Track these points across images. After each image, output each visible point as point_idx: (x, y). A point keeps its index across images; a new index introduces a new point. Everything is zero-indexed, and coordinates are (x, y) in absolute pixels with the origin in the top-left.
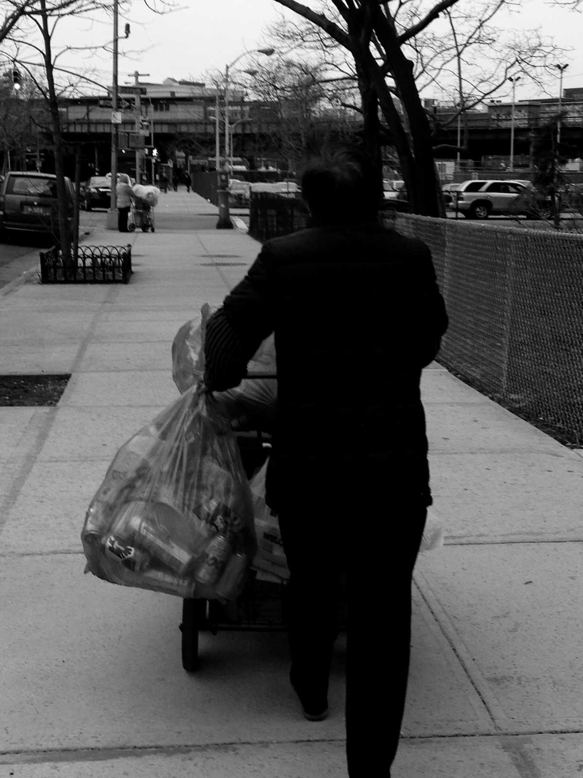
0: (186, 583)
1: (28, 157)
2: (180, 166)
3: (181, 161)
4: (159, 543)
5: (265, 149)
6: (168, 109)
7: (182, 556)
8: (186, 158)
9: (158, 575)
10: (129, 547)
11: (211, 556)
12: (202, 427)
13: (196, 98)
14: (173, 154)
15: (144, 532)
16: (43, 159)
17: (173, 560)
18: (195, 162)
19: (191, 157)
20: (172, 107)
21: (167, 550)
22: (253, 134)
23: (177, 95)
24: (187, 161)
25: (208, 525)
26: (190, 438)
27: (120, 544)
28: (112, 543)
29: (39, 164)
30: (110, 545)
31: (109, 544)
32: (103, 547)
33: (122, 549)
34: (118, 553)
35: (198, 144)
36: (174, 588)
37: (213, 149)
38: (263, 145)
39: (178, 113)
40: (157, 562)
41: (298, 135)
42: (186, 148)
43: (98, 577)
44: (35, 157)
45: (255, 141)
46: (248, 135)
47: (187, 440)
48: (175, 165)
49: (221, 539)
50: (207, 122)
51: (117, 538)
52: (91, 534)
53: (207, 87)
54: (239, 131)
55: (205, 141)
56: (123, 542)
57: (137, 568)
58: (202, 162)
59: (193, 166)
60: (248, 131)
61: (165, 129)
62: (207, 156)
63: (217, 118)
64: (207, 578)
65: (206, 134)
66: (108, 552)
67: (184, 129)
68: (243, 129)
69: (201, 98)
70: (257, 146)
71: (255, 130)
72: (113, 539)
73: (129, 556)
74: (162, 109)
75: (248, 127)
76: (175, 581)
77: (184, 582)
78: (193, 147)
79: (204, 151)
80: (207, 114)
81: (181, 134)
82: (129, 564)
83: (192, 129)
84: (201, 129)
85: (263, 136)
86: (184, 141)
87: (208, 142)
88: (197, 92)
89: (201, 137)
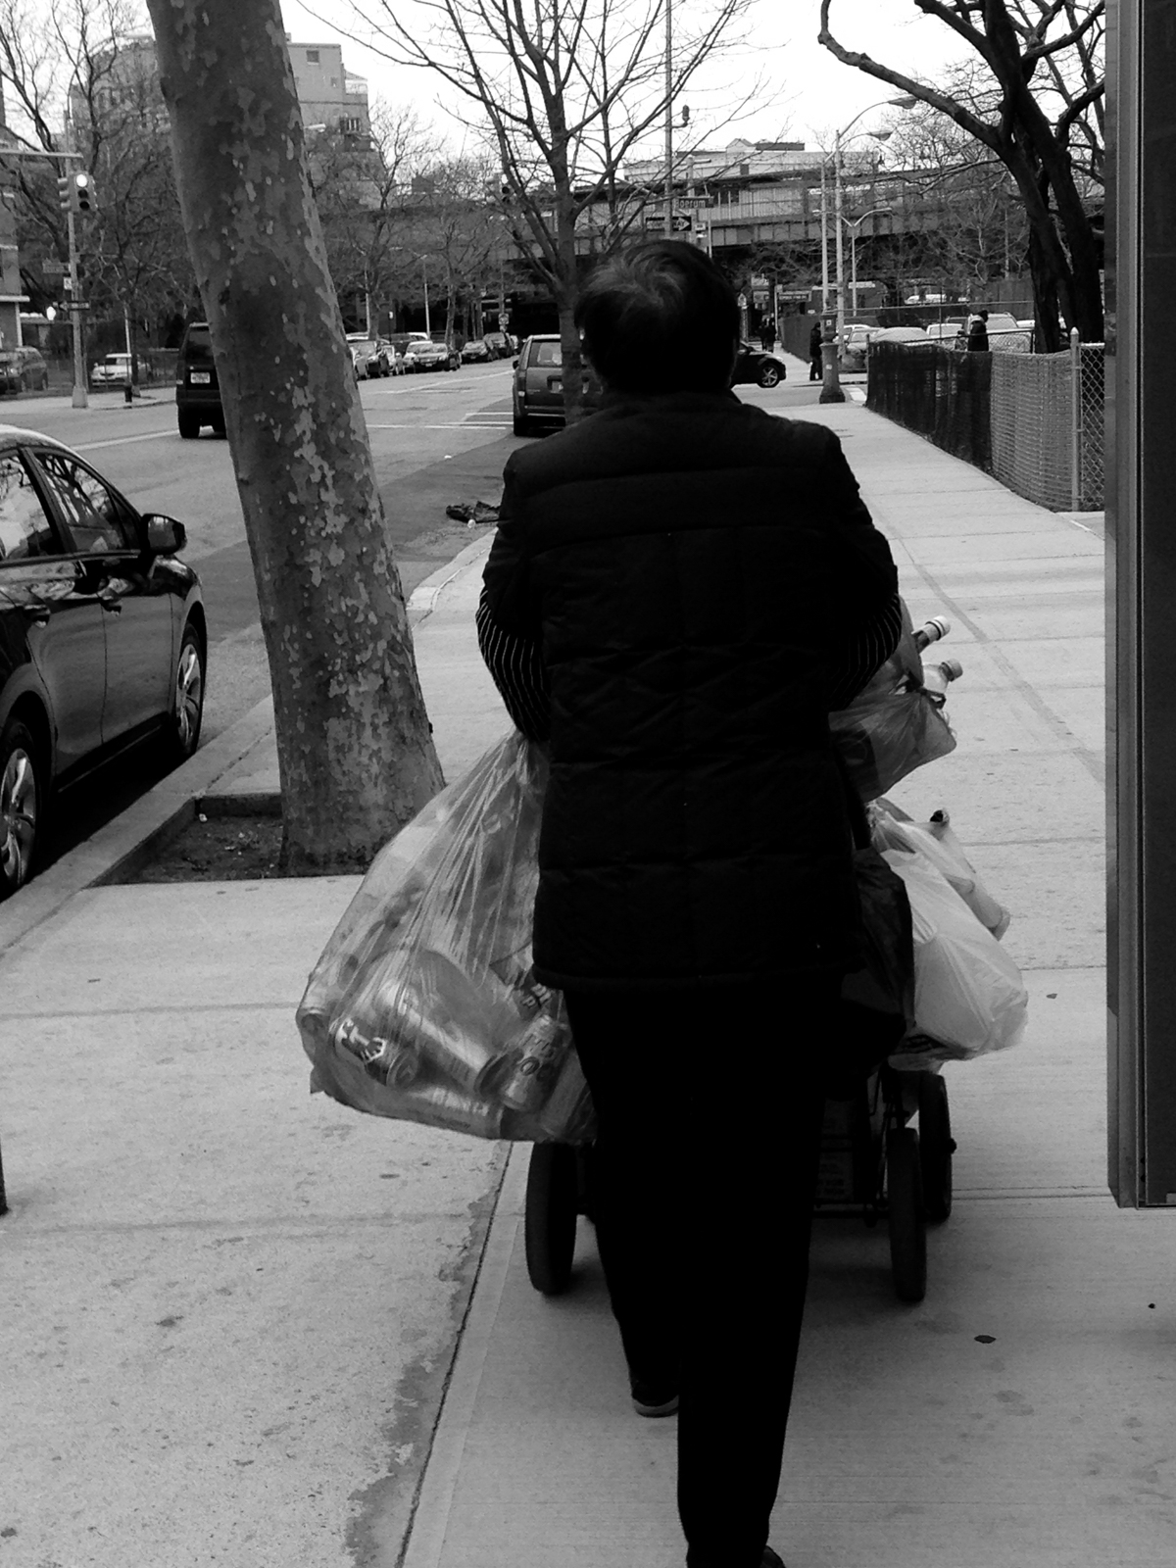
0: (485, 1110)
1: (485, 307)
2: (760, 305)
3: (761, 297)
4: (431, 1029)
5: (917, 261)
6: (736, 200)
7: (473, 1056)
8: (771, 289)
9: (437, 1094)
10: (377, 1039)
11: (528, 1055)
12: (520, 807)
13: (788, 175)
14: (746, 283)
15: (402, 1008)
16: (510, 310)
17: (456, 1062)
18: (787, 296)
19: (779, 288)
20: (744, 196)
21: (444, 1047)
22: (893, 235)
23: (752, 172)
24: (772, 297)
25: (520, 993)
26: (493, 824)
27: (360, 1033)
28: (349, 1031)
29: (504, 320)
30: (345, 1036)
31: (341, 1034)
32: (332, 1038)
33: (366, 1042)
34: (357, 1050)
35: (791, 262)
36: (464, 1119)
37: (819, 270)
38: (912, 257)
39: (756, 205)
40: (430, 1067)
41: (971, 233)
42: (771, 270)
43: (337, 1100)
44: (496, 306)
45: (896, 249)
46: (885, 237)
47: (485, 830)
48: (751, 305)
49: (545, 1021)
50: (809, 218)
51: (356, 1021)
52: (311, 1015)
53: (807, 149)
54: (869, 232)
55: (806, 256)
56: (367, 1030)
57: (392, 1078)
58: (800, 295)
59: (784, 304)
60: (884, 231)
61: (732, 238)
62: (810, 283)
63: (822, 212)
64: (522, 1099)
65: (808, 242)
66: (341, 1049)
67: (766, 235)
68: (876, 227)
69: (798, 174)
70: (901, 258)
71: (898, 228)
72: (350, 1023)
73: (377, 1056)
74: (725, 201)
75: (885, 222)
76: (466, 1106)
77: (480, 1108)
78: (784, 267)
79: (805, 275)
80: (806, 201)
81: (761, 245)
82: (377, 1070)
83: (781, 235)
84: (798, 233)
85: (911, 238)
86: (766, 259)
87: (808, 257)
88: (791, 161)
89: (798, 248)
